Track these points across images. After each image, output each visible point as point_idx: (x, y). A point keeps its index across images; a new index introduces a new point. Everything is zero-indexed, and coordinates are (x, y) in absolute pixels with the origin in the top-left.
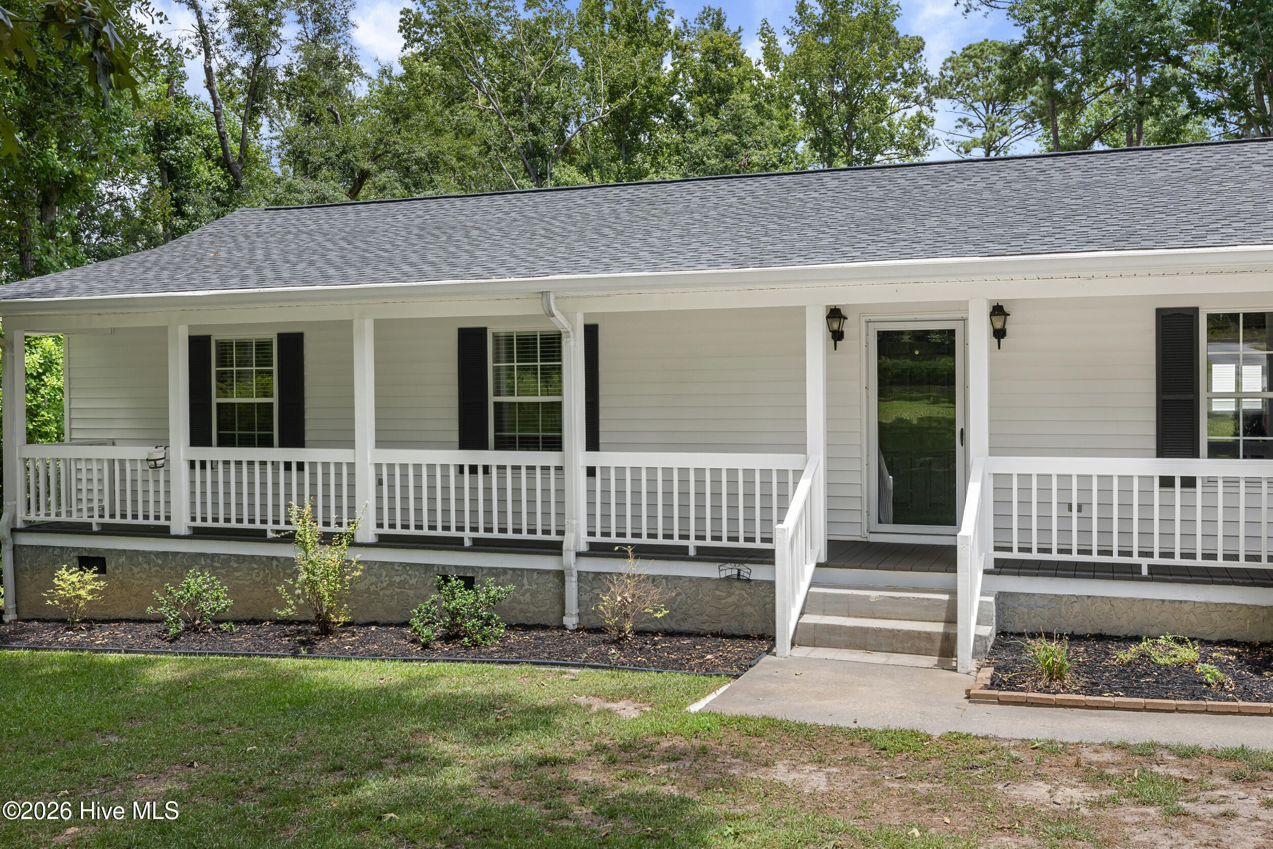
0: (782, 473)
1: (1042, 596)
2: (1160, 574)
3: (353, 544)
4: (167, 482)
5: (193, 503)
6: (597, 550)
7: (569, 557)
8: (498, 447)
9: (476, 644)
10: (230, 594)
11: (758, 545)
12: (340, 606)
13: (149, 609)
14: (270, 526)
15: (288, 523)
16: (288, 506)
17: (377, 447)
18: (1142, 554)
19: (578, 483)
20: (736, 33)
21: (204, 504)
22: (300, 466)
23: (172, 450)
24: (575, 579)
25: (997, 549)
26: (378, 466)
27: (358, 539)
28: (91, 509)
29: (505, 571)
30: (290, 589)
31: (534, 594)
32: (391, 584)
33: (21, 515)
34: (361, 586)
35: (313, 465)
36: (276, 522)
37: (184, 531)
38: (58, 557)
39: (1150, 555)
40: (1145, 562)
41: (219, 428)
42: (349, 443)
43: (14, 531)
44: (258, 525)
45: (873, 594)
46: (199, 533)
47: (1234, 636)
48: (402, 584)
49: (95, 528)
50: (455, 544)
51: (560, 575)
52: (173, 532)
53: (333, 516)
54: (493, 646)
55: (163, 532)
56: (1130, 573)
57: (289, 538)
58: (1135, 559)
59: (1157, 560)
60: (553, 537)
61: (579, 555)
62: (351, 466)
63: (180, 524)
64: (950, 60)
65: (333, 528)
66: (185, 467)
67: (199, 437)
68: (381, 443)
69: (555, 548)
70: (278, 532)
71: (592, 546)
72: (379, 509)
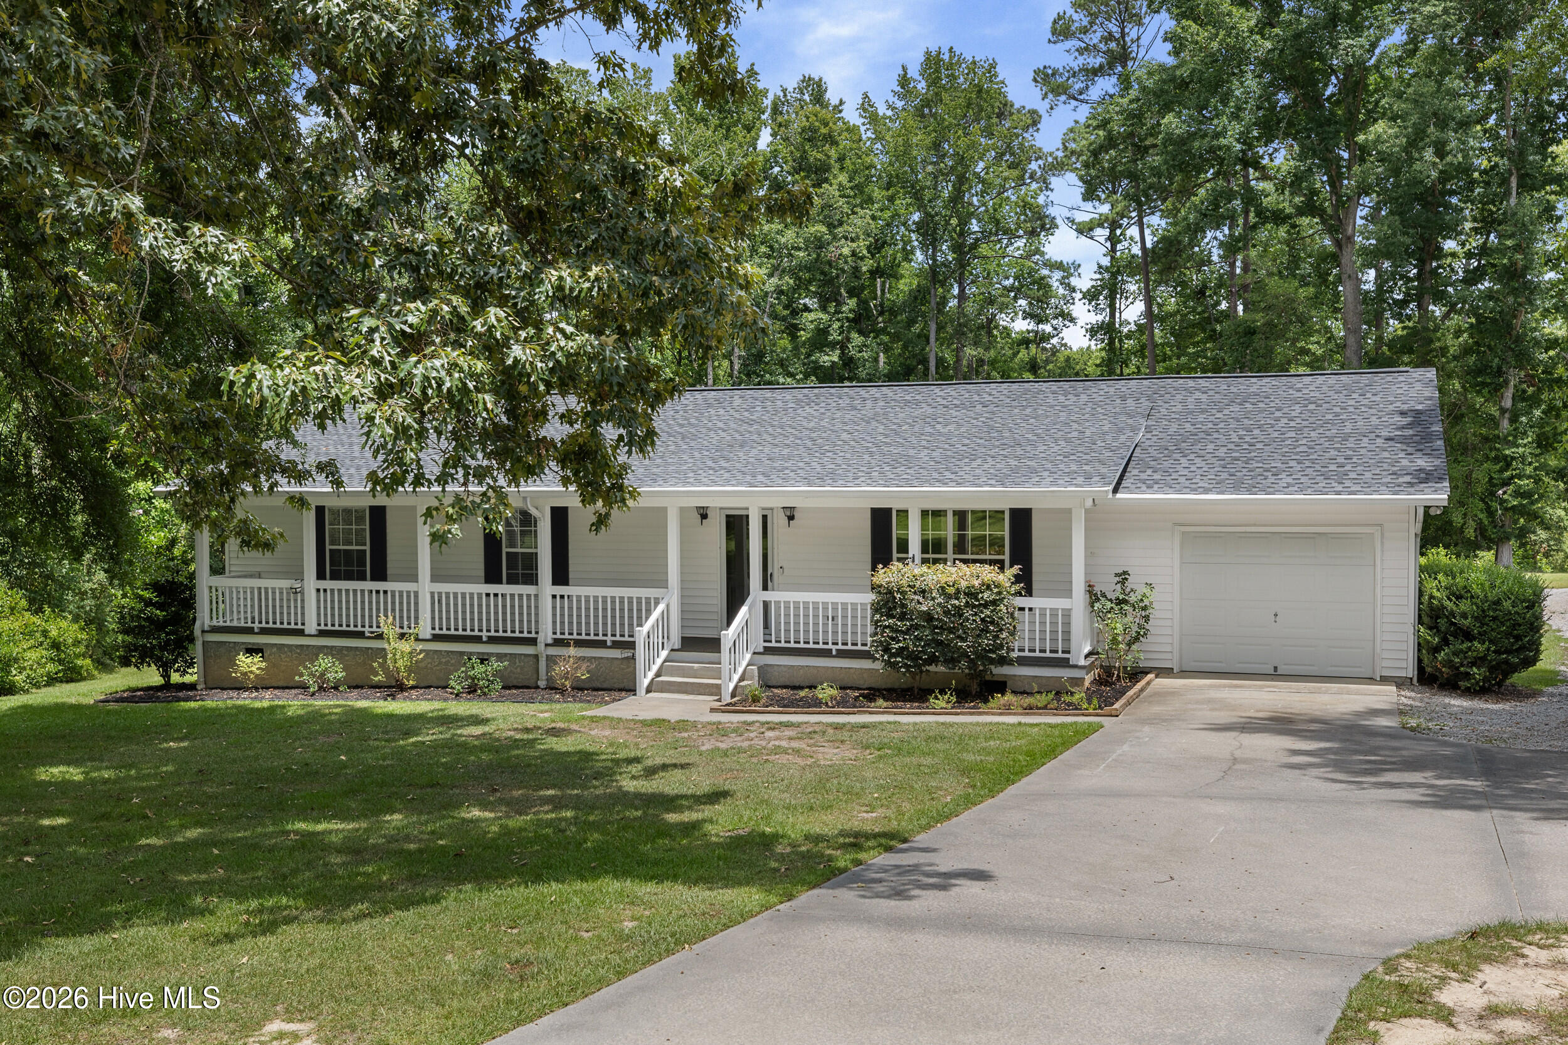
0: (648, 600)
1: (785, 666)
2: (842, 654)
3: (417, 639)
4: (303, 601)
5: (319, 615)
6: (558, 643)
7: (541, 646)
8: (508, 583)
9: (485, 694)
10: (344, 669)
11: (627, 638)
12: (409, 675)
13: (297, 678)
14: (367, 629)
15: (378, 627)
16: (378, 616)
17: (432, 581)
18: (833, 644)
19: (547, 604)
20: (835, 107)
21: (326, 615)
22: (385, 592)
23: (305, 581)
24: (544, 659)
25: (765, 641)
26: (432, 594)
27: (420, 637)
28: (246, 618)
29: (506, 655)
30: (381, 665)
31: (522, 668)
32: (440, 663)
33: (207, 622)
34: (422, 665)
35: (393, 592)
36: (371, 627)
37: (314, 632)
38: (235, 648)
39: (837, 644)
40: (834, 648)
41: (331, 565)
42: (414, 578)
43: (203, 632)
44: (359, 628)
45: (696, 665)
46: (322, 633)
47: (873, 685)
48: (447, 663)
49: (256, 630)
50: (477, 640)
51: (536, 657)
52: (307, 632)
53: (406, 623)
54: (493, 694)
55: (300, 633)
56: (826, 653)
57: (380, 636)
58: (830, 646)
59: (840, 647)
60: (533, 635)
61: (547, 645)
62: (416, 594)
63: (311, 627)
64: (1072, 130)
65: (406, 630)
66: (314, 593)
67: (321, 576)
68: (435, 578)
69: (533, 642)
70: (372, 633)
71: (555, 640)
72: (433, 618)
